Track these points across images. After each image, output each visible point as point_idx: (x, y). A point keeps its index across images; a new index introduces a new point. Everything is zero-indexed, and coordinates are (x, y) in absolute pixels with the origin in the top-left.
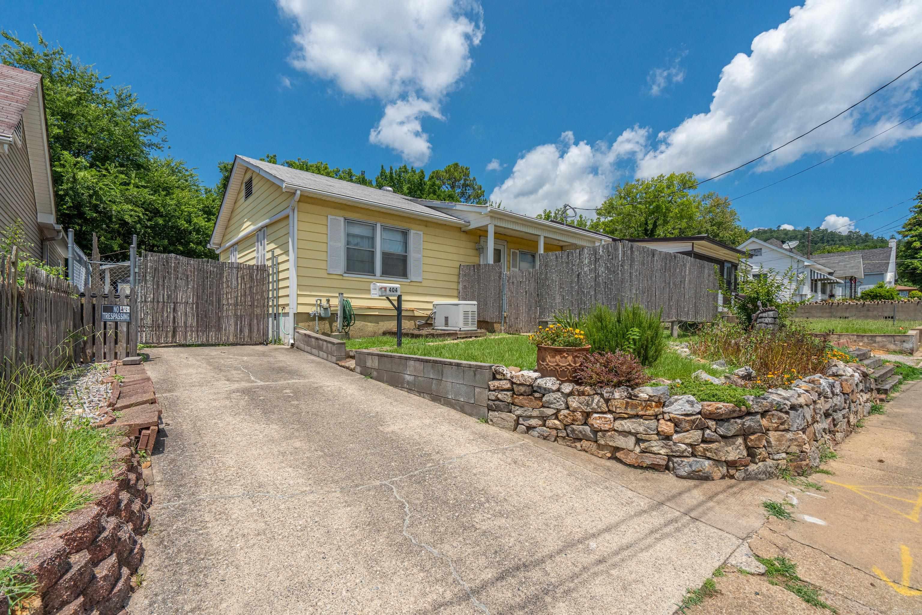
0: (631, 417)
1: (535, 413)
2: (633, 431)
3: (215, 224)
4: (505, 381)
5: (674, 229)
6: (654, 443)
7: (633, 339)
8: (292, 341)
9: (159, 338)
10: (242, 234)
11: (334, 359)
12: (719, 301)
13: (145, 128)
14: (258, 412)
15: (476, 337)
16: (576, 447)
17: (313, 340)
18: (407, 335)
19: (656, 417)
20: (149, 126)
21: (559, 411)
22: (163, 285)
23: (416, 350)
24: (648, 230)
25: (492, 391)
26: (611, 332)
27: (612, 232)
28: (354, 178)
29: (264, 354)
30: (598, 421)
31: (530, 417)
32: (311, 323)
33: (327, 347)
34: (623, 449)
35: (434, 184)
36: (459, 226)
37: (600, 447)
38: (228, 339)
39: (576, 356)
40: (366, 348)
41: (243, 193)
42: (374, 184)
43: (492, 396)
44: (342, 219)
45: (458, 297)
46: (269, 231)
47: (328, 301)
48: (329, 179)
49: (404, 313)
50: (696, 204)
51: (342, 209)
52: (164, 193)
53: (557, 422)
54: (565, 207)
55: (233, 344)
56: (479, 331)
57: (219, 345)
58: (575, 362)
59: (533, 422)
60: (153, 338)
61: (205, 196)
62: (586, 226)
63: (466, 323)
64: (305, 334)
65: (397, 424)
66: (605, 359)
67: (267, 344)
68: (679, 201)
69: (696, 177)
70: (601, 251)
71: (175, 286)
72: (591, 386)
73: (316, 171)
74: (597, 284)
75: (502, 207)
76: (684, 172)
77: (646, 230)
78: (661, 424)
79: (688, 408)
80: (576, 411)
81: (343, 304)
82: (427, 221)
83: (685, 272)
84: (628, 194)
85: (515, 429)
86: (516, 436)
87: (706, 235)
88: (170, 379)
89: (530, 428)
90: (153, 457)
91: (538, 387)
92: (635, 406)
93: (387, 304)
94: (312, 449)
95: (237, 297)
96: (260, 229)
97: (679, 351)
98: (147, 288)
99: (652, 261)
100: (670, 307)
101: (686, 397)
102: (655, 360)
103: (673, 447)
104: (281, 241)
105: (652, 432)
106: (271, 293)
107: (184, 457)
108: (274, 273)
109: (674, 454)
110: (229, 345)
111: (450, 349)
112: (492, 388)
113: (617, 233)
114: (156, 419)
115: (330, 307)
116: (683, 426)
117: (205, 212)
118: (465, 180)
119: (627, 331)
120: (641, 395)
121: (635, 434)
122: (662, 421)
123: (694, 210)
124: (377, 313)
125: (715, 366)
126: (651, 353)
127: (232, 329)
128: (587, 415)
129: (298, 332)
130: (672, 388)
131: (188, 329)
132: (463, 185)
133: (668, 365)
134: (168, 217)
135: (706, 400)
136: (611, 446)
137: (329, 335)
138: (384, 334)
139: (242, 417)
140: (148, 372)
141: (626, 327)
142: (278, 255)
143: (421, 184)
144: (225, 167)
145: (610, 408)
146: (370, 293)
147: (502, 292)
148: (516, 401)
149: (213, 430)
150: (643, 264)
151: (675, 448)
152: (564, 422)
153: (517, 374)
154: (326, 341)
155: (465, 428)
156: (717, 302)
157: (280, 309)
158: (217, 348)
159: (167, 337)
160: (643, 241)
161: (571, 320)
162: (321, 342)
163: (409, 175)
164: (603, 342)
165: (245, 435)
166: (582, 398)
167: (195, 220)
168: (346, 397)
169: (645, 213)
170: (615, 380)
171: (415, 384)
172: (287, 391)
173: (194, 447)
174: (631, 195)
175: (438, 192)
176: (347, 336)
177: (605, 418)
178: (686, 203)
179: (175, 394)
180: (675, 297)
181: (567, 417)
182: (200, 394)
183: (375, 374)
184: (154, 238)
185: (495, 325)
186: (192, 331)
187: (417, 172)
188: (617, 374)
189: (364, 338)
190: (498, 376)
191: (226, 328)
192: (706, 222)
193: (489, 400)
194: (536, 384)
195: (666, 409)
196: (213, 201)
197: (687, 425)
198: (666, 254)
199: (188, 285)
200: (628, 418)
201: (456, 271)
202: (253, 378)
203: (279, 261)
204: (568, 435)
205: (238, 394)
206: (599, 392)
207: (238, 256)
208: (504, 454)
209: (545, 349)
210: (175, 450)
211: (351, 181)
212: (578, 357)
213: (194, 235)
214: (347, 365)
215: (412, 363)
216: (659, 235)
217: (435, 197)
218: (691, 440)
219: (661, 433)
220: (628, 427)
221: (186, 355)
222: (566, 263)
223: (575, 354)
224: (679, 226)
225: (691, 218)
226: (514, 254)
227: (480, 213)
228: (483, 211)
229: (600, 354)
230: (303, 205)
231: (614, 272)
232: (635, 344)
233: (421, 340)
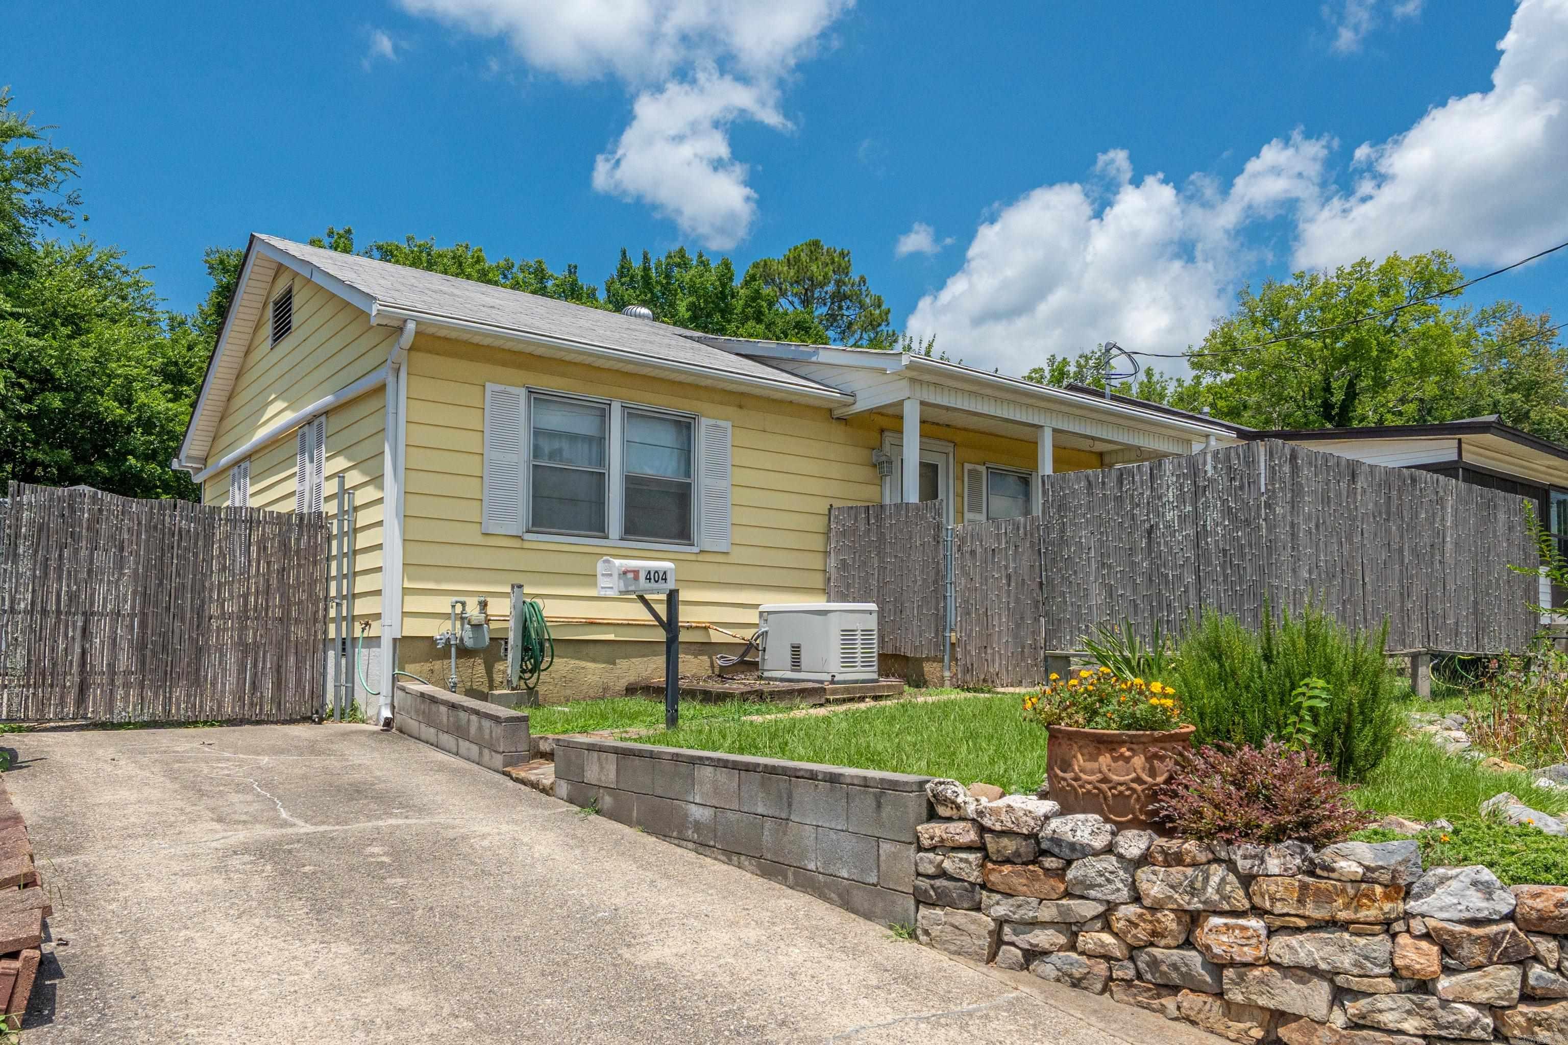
0: (1316, 926)
1: (1047, 912)
2: (1323, 966)
3: (194, 405)
4: (962, 824)
5: (1403, 401)
6: (1384, 1002)
7: (1311, 709)
8: (386, 713)
9: (42, 705)
10: (261, 434)
11: (498, 760)
12: (1542, 597)
13: (28, 171)
14: (299, 909)
15: (876, 698)
16: (1162, 1010)
17: (443, 709)
18: (691, 694)
19: (1387, 925)
20: (38, 166)
21: (1111, 907)
22: (60, 568)
23: (716, 736)
24: (1332, 407)
25: (927, 850)
26: (1247, 687)
27: (1234, 413)
28: (550, 284)
29: (313, 749)
30: (1224, 938)
31: (1034, 924)
32: (437, 665)
33: (480, 728)
34: (1297, 1018)
35: (756, 296)
36: (827, 405)
37: (1232, 1010)
38: (220, 706)
39: (1155, 756)
40: (584, 731)
41: (268, 329)
42: (602, 296)
43: (928, 862)
44: (523, 392)
45: (826, 591)
46: (335, 423)
47: (483, 605)
48: (490, 288)
49: (683, 637)
50: (1462, 335)
51: (520, 366)
52: (66, 331)
53: (1107, 938)
54: (1108, 351)
55: (231, 722)
56: (884, 681)
57: (195, 724)
58: (1153, 773)
59: (1042, 938)
60: (26, 708)
61: (168, 335)
62: (1162, 396)
63: (848, 660)
64: (422, 695)
65: (670, 942)
66: (1236, 762)
67: (321, 721)
68: (1415, 327)
69: (1456, 264)
70: (1209, 467)
71: (90, 571)
72: (1200, 839)
73: (454, 269)
74: (1202, 555)
75: (936, 353)
76: (1424, 250)
77: (1327, 406)
78: (1404, 947)
79: (1477, 903)
80: (1162, 909)
81: (523, 614)
82: (742, 394)
83: (1443, 519)
84: (1274, 311)
85: (992, 957)
86: (995, 975)
87: (1493, 418)
88: (70, 819)
89: (1032, 955)
90: (25, 1034)
91: (1052, 839)
92: (1325, 897)
93: (639, 613)
94: (446, 1011)
95: (246, 596)
96: (310, 420)
97: (1439, 740)
98: (19, 576)
99: (1352, 493)
100: (1405, 614)
101: (1468, 872)
102: (1374, 765)
103: (1440, 1012)
104: (367, 449)
105: (1377, 971)
106: (333, 585)
107: (106, 1034)
108: (342, 534)
109: (1443, 1033)
110: (221, 723)
111: (808, 730)
112: (926, 843)
113: (1246, 414)
114: (35, 930)
115: (488, 621)
116: (1464, 953)
117: (168, 377)
118: (839, 283)
119: (1293, 688)
120: (1342, 864)
121: (1329, 976)
122: (1404, 939)
123: (1457, 350)
124: (611, 637)
125: (1543, 783)
126: (1361, 746)
127: (231, 681)
128: (1193, 920)
129: (403, 689)
130: (1427, 845)
131: (119, 681)
132: (833, 297)
133: (1410, 777)
134: (75, 389)
135: (1526, 881)
136: (1262, 1008)
137: (484, 697)
138: (631, 690)
139: (257, 921)
140: (13, 799)
141: (1288, 674)
142: (355, 488)
143: (723, 296)
144: (222, 262)
145: (1257, 900)
146: (594, 584)
147: (944, 577)
148: (992, 878)
149: (182, 959)
150: (1326, 500)
151: (1446, 1017)
152: (1129, 939)
153: (994, 804)
154: (477, 712)
155: (854, 952)
156: (1536, 601)
157: (358, 627)
158: (191, 731)
159: (62, 703)
160: (1323, 435)
161: (1133, 651)
162: (463, 715)
163: (692, 272)
164: (1226, 716)
165: (264, 974)
166: (1176, 872)
167: (142, 398)
168: (532, 866)
169: (1324, 360)
170: (1267, 823)
171: (715, 831)
172: (376, 850)
173: (132, 1005)
174: (1283, 314)
175: (768, 316)
176: (531, 697)
177: (1244, 928)
178: (1435, 332)
179: (82, 858)
180: (1418, 589)
181: (1136, 926)
182: (147, 857)
183: (607, 801)
184: (36, 444)
185: (927, 667)
186: (127, 685)
187: (713, 265)
188: (1270, 807)
189: (578, 702)
190: (942, 811)
191: (215, 678)
192: (1492, 382)
193: (919, 874)
194: (1048, 831)
195: (1413, 905)
196: (190, 348)
197: (1476, 949)
198: (1388, 472)
199: (122, 568)
200: (1309, 929)
201: (819, 524)
202: (284, 814)
203: (358, 503)
204: (1139, 976)
205: (247, 858)
206: (1223, 855)
207: (251, 490)
208: (963, 1027)
209: (1070, 736)
210: (83, 1015)
211: (542, 291)
212: (1162, 759)
213: (138, 436)
214: (532, 776)
215: (708, 771)
216: (1363, 418)
217: (761, 328)
218: (1491, 994)
219: (1404, 973)
220: (1310, 953)
221: (111, 752)
222: (1116, 498)
223: (1153, 749)
224: (1419, 394)
225: (1448, 371)
226: (974, 476)
227: (883, 371)
228: (890, 366)
229: (1219, 748)
230: (423, 360)
231: (1247, 522)
232: (1315, 722)
233: (730, 707)
